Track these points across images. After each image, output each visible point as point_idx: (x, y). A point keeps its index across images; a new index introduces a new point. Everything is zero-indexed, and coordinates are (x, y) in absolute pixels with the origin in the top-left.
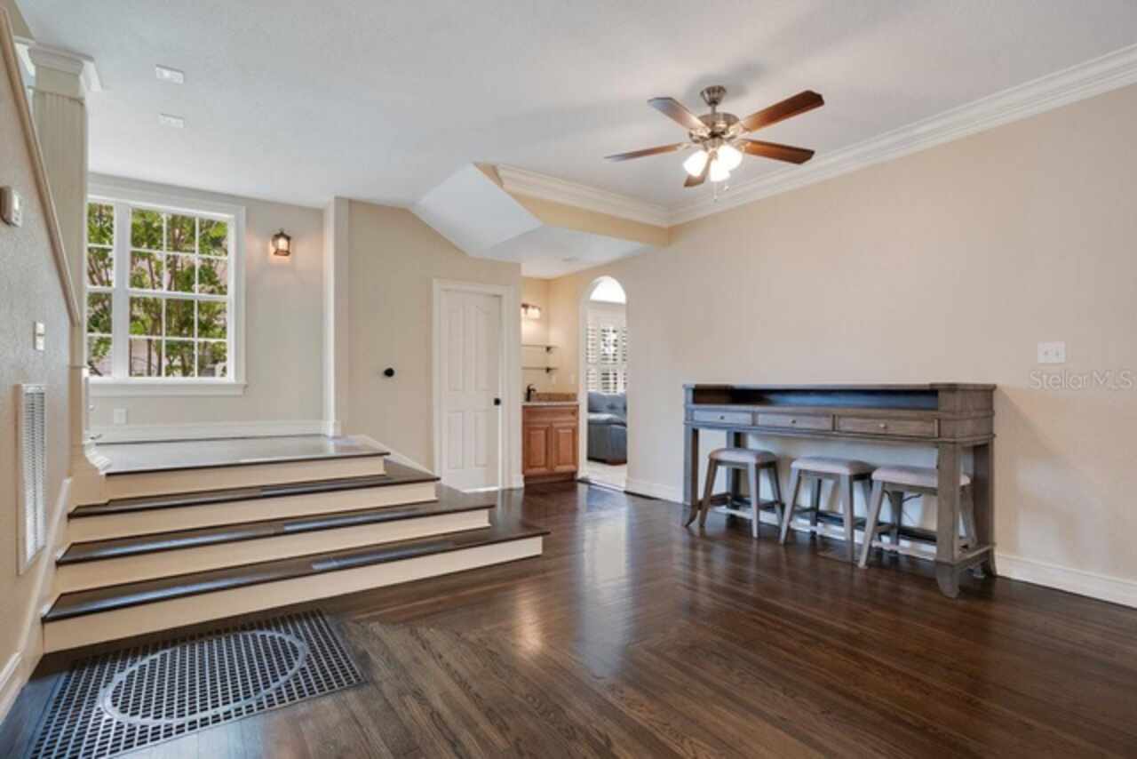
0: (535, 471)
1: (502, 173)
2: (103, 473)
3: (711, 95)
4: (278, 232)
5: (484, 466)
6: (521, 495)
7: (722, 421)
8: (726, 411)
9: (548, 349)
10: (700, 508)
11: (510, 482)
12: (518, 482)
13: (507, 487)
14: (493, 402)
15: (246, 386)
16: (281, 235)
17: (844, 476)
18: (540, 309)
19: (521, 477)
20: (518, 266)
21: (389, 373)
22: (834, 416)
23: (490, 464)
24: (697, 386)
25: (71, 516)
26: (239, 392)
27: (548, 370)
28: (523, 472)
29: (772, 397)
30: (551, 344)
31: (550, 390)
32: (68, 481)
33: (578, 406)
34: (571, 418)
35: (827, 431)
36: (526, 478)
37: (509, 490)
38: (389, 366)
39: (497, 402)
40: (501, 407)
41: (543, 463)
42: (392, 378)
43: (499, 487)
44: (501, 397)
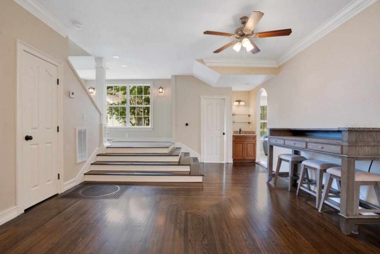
0: (237, 158)
1: (204, 61)
2: (105, 147)
3: (242, 20)
4: (160, 87)
5: (219, 154)
6: (232, 165)
7: (276, 142)
8: (278, 139)
9: (249, 116)
10: (273, 177)
11: (228, 160)
12: (231, 161)
13: (227, 162)
14: (222, 134)
15: (153, 128)
16: (161, 88)
17: (318, 169)
18: (245, 102)
19: (232, 159)
20: (231, 88)
21: (187, 125)
22: (306, 142)
24: (270, 129)
25: (98, 155)
26: (152, 130)
27: (249, 123)
28: (233, 158)
29: (308, 134)
30: (250, 114)
31: (249, 130)
32: (97, 148)
33: (256, 136)
34: (253, 140)
35: (304, 148)
36: (234, 160)
37: (228, 163)
38: (187, 123)
39: (224, 134)
40: (225, 135)
41: (241, 155)
42: (187, 126)
43: (224, 162)
44: (225, 132)
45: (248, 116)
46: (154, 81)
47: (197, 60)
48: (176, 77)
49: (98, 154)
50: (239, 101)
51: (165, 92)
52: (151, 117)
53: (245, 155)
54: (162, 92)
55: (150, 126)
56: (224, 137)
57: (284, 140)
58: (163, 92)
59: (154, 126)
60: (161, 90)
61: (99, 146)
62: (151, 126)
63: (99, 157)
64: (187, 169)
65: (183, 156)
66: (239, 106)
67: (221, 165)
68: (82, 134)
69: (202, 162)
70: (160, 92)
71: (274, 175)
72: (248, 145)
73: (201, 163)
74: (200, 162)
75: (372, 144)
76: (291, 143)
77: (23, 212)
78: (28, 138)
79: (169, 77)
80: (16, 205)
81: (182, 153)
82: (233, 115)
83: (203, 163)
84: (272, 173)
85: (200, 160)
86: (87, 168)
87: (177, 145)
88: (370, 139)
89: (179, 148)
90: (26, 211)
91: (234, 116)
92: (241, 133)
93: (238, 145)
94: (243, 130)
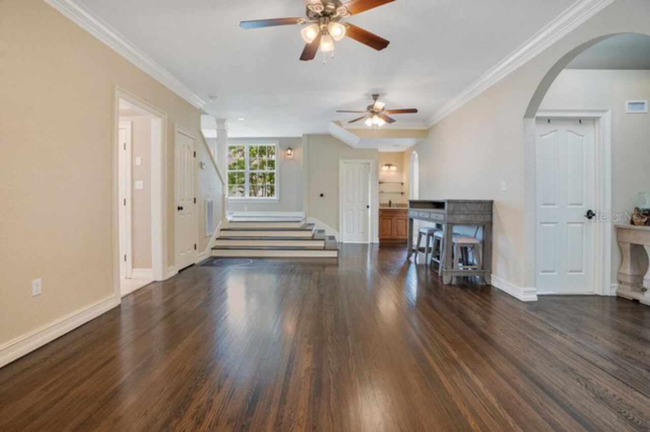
0: (384, 237)
4: (288, 147)
5: (362, 233)
6: (378, 246)
7: (417, 215)
9: (402, 184)
11: (373, 240)
12: (377, 241)
13: (372, 242)
14: (366, 207)
15: (280, 200)
16: (289, 149)
18: (397, 166)
19: (378, 239)
20: (377, 149)
23: (365, 233)
25: (221, 230)
26: (278, 202)
27: (402, 193)
28: (379, 237)
30: (403, 181)
32: (220, 223)
36: (380, 240)
37: (372, 244)
38: (322, 193)
39: (368, 207)
40: (370, 209)
41: (389, 233)
42: (322, 198)
43: (369, 242)
44: (370, 205)
45: (400, 184)
46: (280, 140)
47: (333, 122)
48: (308, 136)
49: (222, 228)
50: (389, 165)
51: (294, 154)
52: (277, 186)
53: (395, 233)
54: (290, 155)
55: (275, 197)
56: (368, 211)
57: (430, 213)
58: (292, 153)
59: (280, 197)
60: (289, 152)
61: (222, 220)
62: (277, 197)
63: (223, 232)
64: (321, 244)
65: (316, 233)
66: (389, 171)
67: (365, 246)
68: (210, 206)
69: (341, 241)
70: (288, 155)
71: (414, 251)
72: (399, 221)
73: (339, 243)
74: (338, 241)
75: (467, 212)
76: (433, 216)
77: (177, 272)
78: (180, 208)
79: (300, 135)
80: (174, 265)
81: (316, 230)
82: (380, 183)
83: (342, 243)
84: (412, 248)
85: (339, 239)
86: (213, 243)
87: (310, 220)
88: (465, 209)
89: (313, 224)
90: (180, 271)
91: (381, 185)
92: (392, 205)
93: (385, 220)
94: (393, 202)
